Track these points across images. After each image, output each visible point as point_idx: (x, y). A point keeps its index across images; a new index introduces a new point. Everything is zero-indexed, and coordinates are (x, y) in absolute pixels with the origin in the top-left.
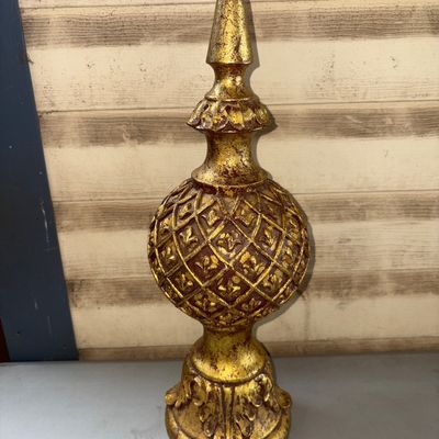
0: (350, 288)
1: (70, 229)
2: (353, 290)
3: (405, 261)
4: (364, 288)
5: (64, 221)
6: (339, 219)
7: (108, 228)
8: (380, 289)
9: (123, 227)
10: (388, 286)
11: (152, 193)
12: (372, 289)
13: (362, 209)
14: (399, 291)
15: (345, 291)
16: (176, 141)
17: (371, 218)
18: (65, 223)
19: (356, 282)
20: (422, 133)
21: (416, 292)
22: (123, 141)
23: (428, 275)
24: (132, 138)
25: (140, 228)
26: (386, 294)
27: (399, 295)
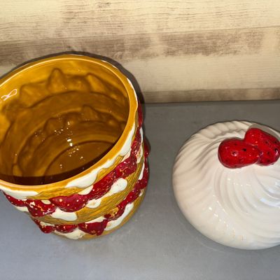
0: (123, 50)
2: (126, 52)
3: (170, 25)
4: (137, 50)
8: (151, 51)
12: (144, 51)
15: (119, 53)
19: (128, 44)
21: (186, 53)
26: (157, 55)
27: (169, 57)
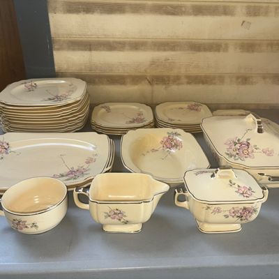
1: (58, 49)
5: (56, 46)
6: (165, 50)
7: (74, 50)
9: (79, 50)
10: (184, 80)
11: (92, 35)
13: (174, 46)
14: (189, 83)
16: (101, 13)
17: (177, 50)
18: (56, 47)
20: (196, 15)
22: (80, 12)
23: (201, 76)
24: (84, 11)
25: (86, 50)
